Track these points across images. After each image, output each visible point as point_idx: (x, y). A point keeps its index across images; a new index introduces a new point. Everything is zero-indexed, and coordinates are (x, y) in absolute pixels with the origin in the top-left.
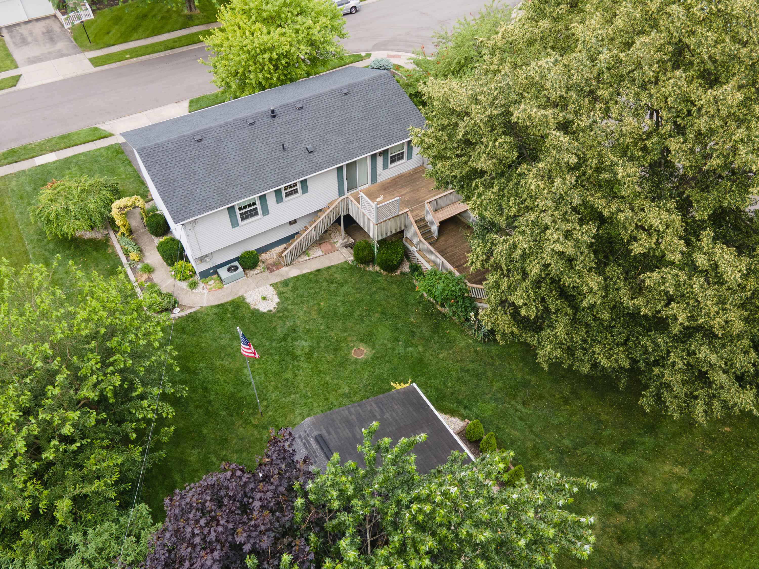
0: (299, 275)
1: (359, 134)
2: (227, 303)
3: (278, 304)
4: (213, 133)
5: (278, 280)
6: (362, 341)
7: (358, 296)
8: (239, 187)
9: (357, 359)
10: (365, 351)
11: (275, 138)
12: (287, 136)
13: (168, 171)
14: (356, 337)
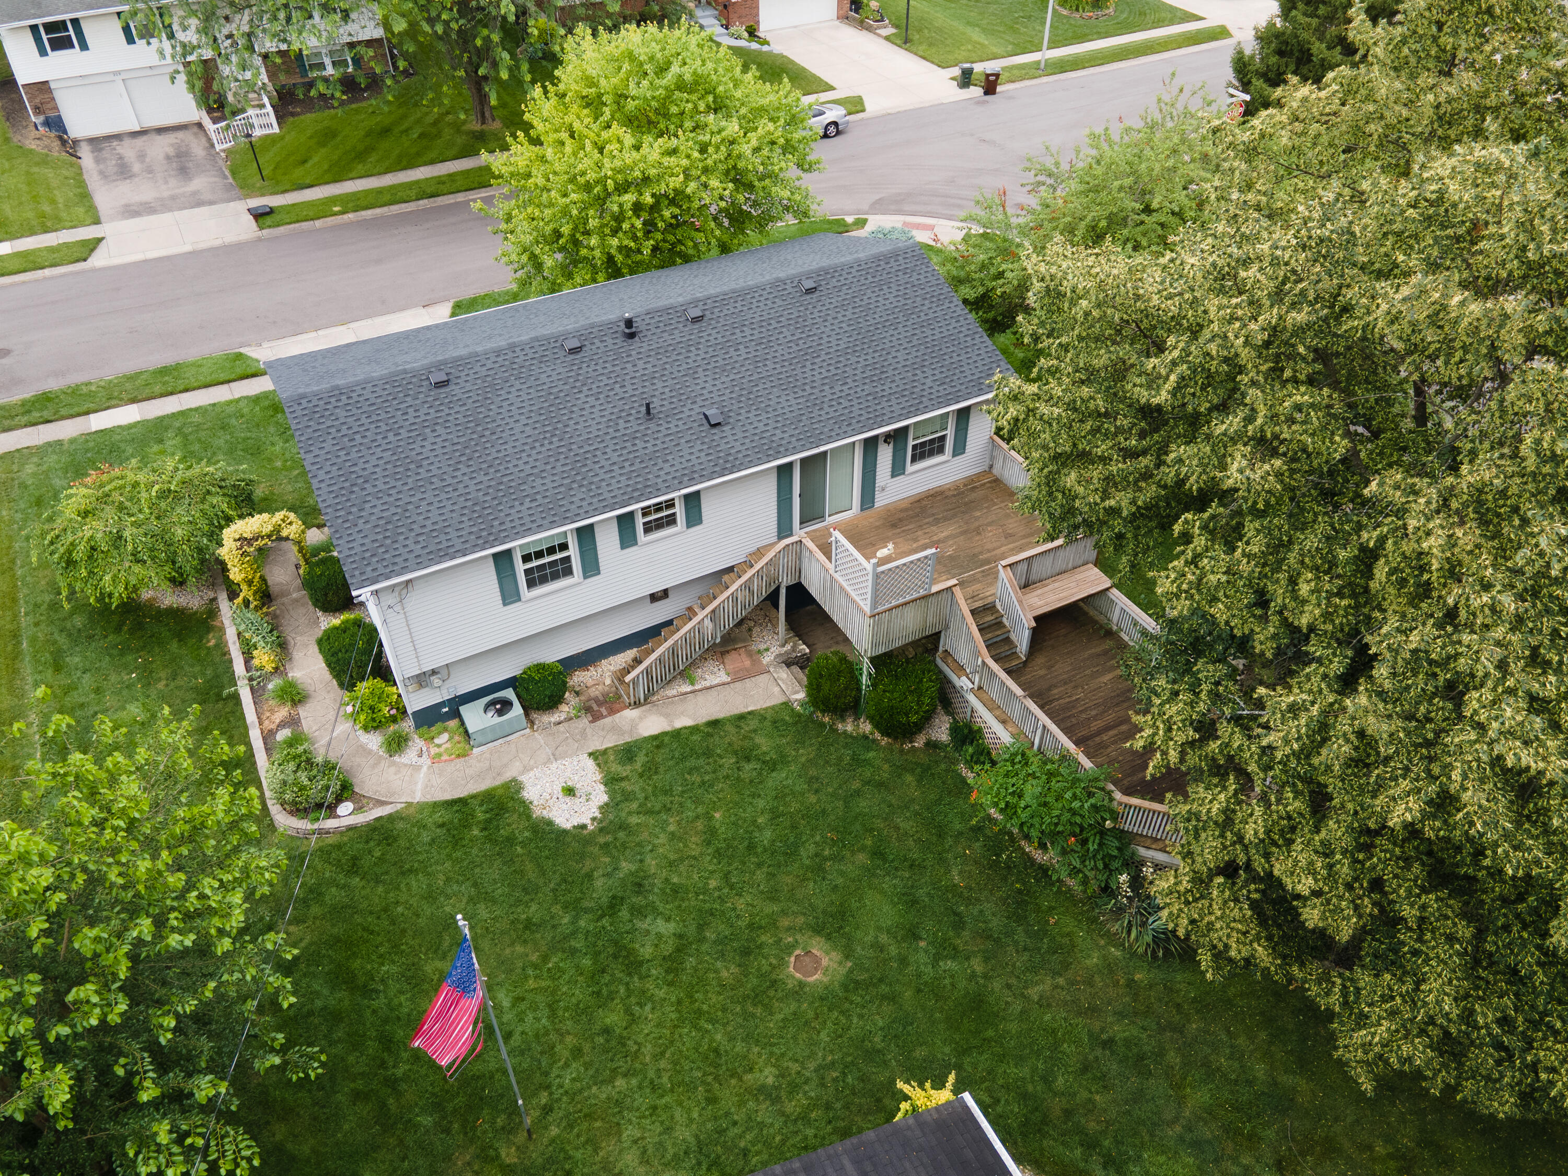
0: (665, 734)
1: (838, 388)
2: (473, 797)
3: (603, 808)
4: (477, 368)
5: (610, 742)
6: (818, 930)
7: (813, 799)
8: (527, 504)
9: (801, 984)
10: (825, 962)
11: (629, 388)
12: (659, 385)
13: (354, 455)
14: (801, 920)
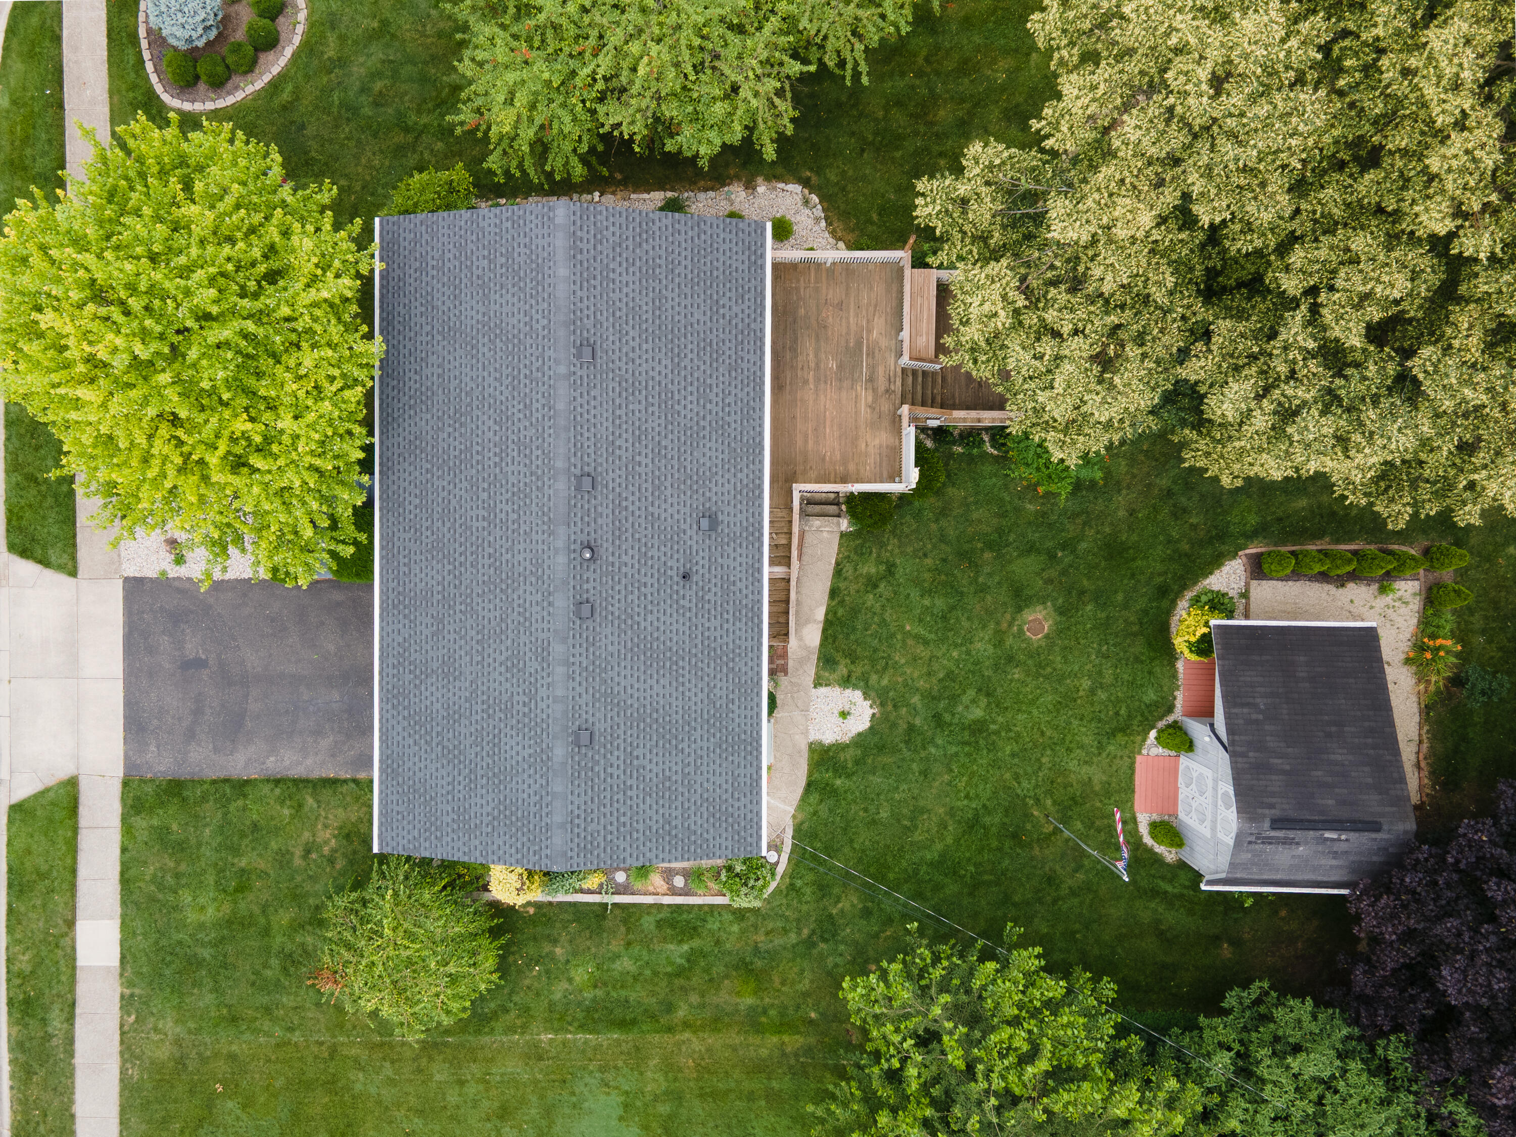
0: (824, 630)
2: (810, 774)
3: (866, 696)
4: (582, 702)
5: (811, 670)
6: (1019, 609)
7: (928, 561)
9: (1047, 637)
10: (1040, 617)
11: (649, 581)
12: (654, 552)
14: (1008, 616)
